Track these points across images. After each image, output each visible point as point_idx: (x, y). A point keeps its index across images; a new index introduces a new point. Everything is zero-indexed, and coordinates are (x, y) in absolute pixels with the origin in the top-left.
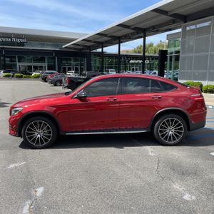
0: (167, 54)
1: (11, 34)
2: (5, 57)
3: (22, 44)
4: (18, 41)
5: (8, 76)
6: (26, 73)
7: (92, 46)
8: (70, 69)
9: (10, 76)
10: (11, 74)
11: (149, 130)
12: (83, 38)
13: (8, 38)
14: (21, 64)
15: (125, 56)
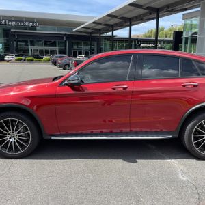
0: (182, 35)
1: (23, 18)
2: (18, 41)
3: (34, 28)
4: (30, 25)
5: (20, 60)
6: (38, 57)
7: (103, 29)
8: (80, 53)
9: (21, 59)
10: (23, 58)
11: (176, 135)
12: (93, 21)
13: (20, 22)
14: (33, 48)
15: (135, 40)
